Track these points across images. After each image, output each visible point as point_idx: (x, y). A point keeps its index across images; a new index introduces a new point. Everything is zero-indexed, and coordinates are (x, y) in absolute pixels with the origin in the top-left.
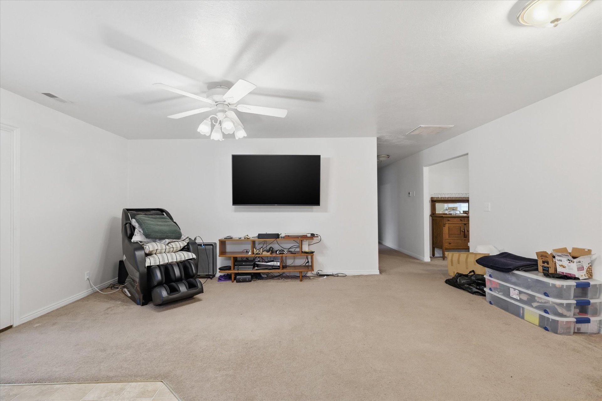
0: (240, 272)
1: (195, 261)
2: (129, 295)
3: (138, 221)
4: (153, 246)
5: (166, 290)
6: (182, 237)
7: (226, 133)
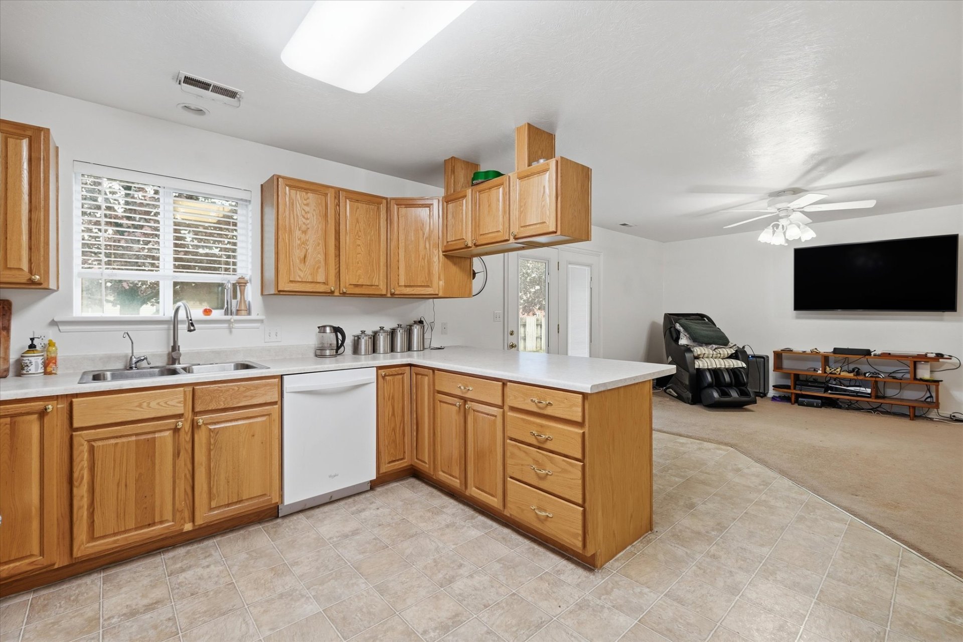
0: (804, 393)
1: (747, 370)
2: (676, 395)
3: (681, 325)
4: (701, 350)
5: (718, 392)
6: (730, 344)
7: (791, 239)
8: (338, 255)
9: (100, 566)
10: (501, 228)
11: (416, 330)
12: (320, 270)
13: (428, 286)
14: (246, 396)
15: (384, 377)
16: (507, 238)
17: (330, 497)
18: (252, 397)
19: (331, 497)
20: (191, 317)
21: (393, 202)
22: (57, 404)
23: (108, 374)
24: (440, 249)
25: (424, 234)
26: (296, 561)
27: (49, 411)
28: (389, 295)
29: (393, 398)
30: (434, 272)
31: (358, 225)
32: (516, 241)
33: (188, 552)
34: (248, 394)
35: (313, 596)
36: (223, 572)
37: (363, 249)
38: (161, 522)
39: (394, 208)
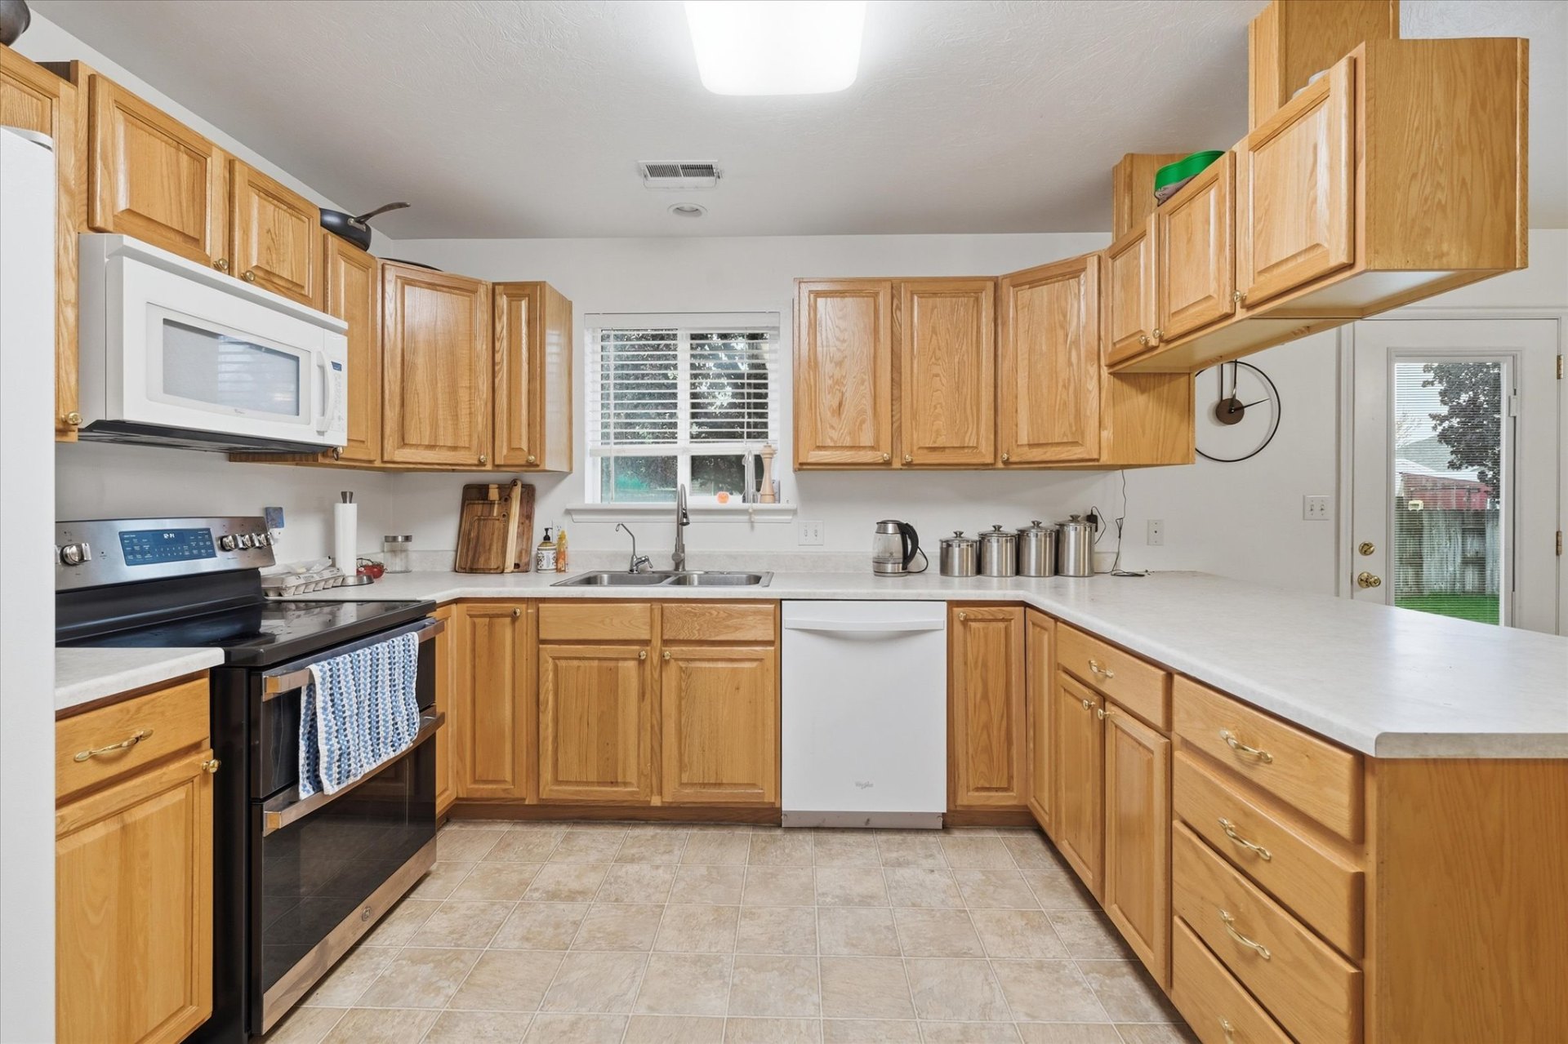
8: (896, 399)
9: (572, 818)
10: (1212, 289)
11: (1072, 535)
12: (864, 426)
13: (1075, 443)
14: (728, 627)
15: (965, 622)
16: (1227, 309)
17: (866, 820)
18: (737, 629)
19: (868, 820)
20: (686, 505)
21: (1005, 284)
22: (527, 609)
23: (605, 577)
24: (1103, 362)
25: (1067, 336)
26: (753, 910)
27: (518, 614)
28: (1000, 465)
29: (985, 665)
30: (1088, 413)
31: (934, 336)
32: (1250, 314)
33: (653, 837)
34: (729, 623)
35: (733, 985)
36: (665, 883)
37: (944, 381)
38: (625, 784)
39: (1009, 293)
